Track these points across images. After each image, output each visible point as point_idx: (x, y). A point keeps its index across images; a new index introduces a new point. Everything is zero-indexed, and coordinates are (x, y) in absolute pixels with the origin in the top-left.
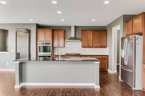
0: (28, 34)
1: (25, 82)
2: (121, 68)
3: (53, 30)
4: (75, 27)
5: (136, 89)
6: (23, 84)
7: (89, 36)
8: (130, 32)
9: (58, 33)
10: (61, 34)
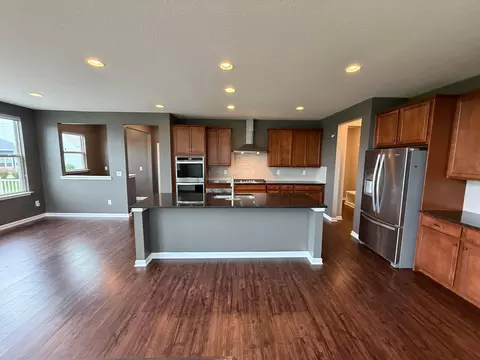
0: (149, 136)
1: (158, 250)
2: (361, 217)
3: (207, 129)
4: (255, 121)
5: (401, 265)
6: (154, 256)
7: (285, 143)
8: (390, 140)
9: (218, 136)
10: (225, 137)
